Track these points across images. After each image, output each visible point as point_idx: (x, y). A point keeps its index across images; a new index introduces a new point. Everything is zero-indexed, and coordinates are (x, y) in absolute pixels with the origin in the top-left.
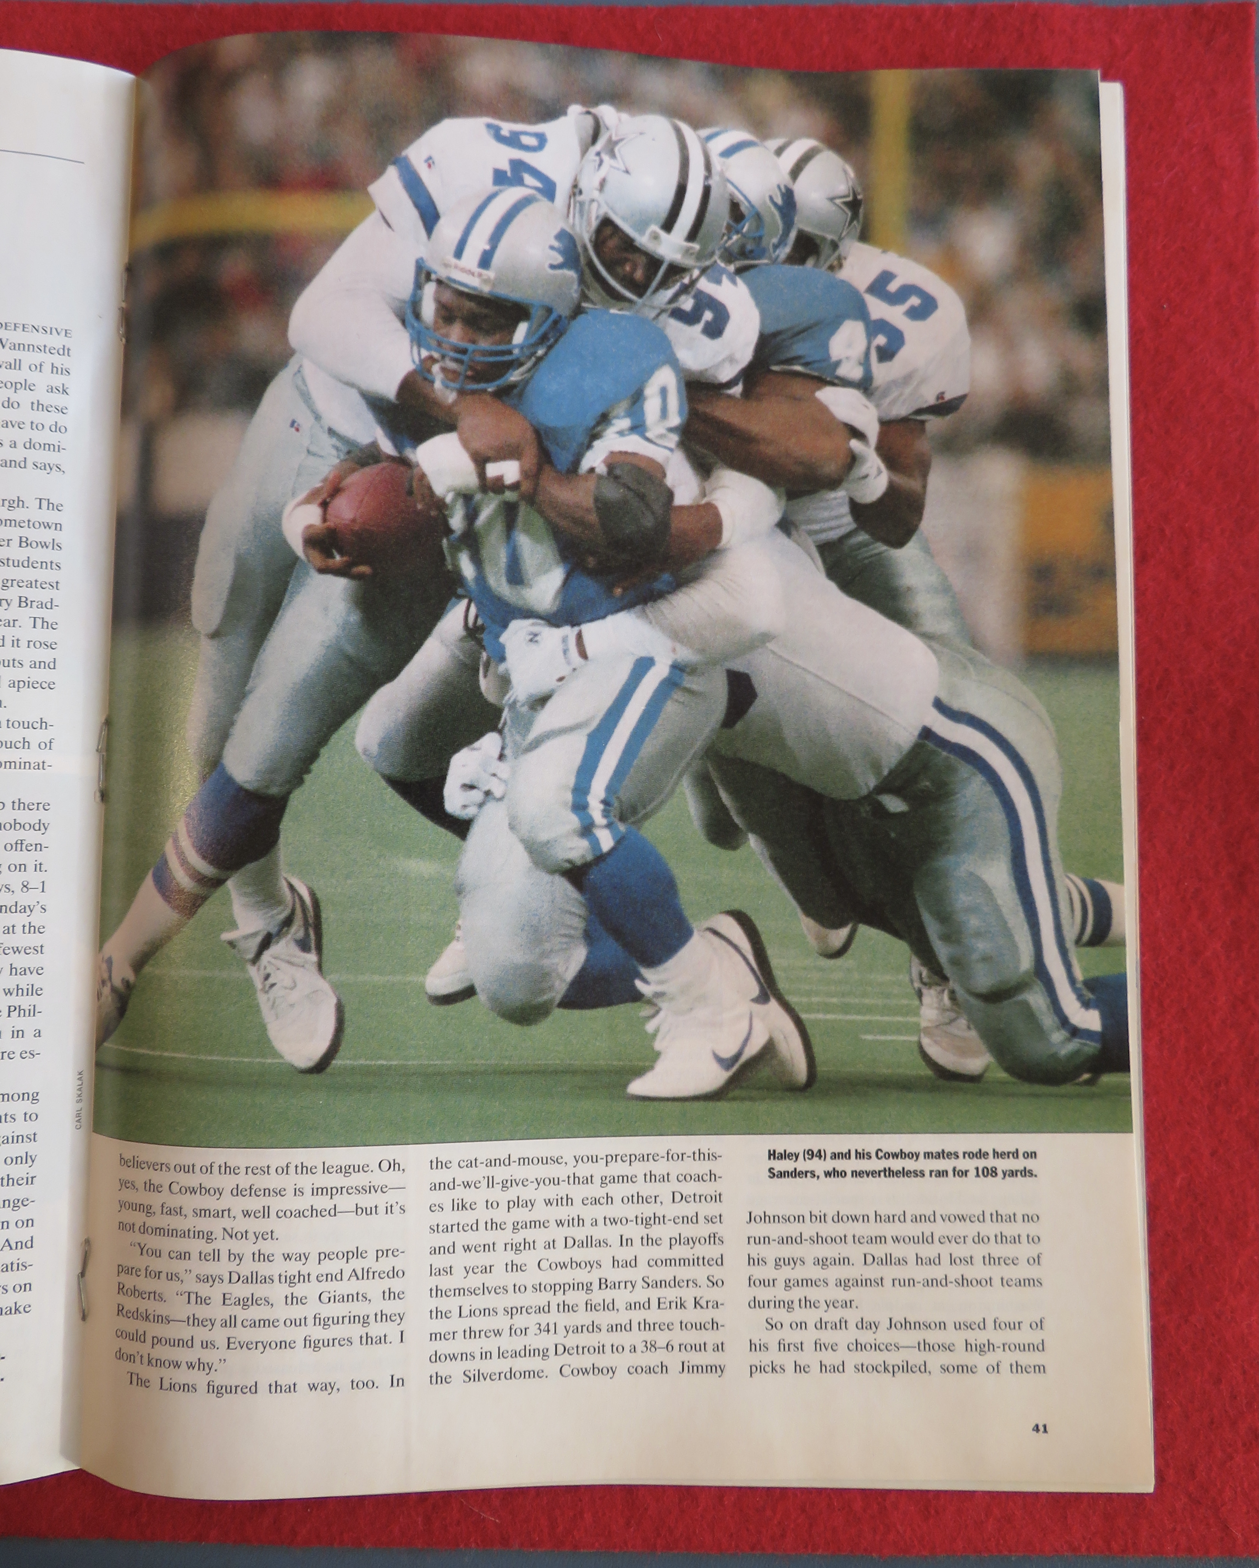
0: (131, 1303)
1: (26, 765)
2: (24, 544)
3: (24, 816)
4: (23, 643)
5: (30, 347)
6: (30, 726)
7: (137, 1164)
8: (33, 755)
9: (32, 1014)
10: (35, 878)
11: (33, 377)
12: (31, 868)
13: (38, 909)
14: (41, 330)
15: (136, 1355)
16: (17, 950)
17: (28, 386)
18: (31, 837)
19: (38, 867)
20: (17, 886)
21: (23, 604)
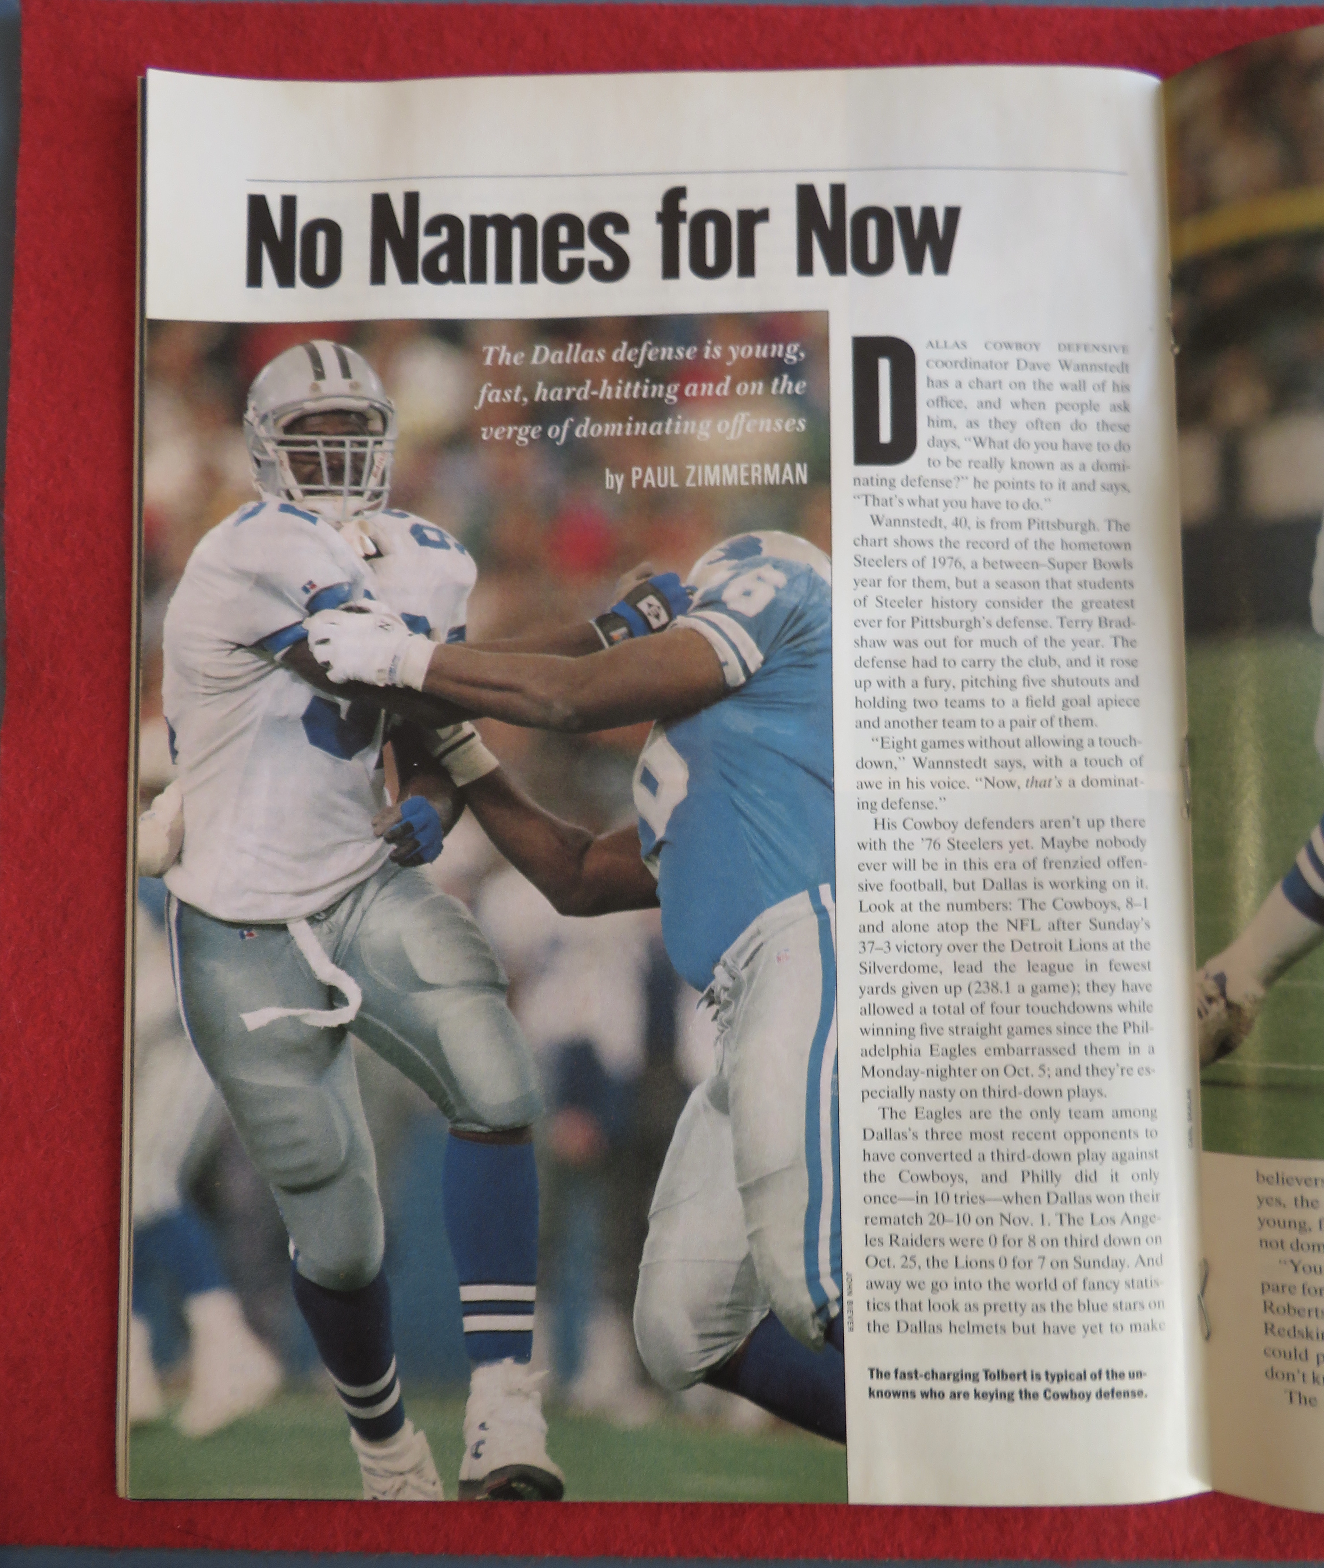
0: (1284, 1322)
1: (1120, 782)
2: (1098, 566)
3: (1123, 833)
4: (1108, 662)
5: (1093, 367)
6: (1120, 743)
7: (1282, 1180)
8: (1125, 772)
9: (1145, 1030)
10: (1137, 895)
11: (1098, 397)
12: (1133, 884)
13: (1142, 926)
14: (1101, 349)
15: (1296, 1374)
16: (1127, 967)
17: (1093, 407)
18: (1131, 853)
19: (1140, 884)
20: (1123, 903)
21: (1103, 624)
